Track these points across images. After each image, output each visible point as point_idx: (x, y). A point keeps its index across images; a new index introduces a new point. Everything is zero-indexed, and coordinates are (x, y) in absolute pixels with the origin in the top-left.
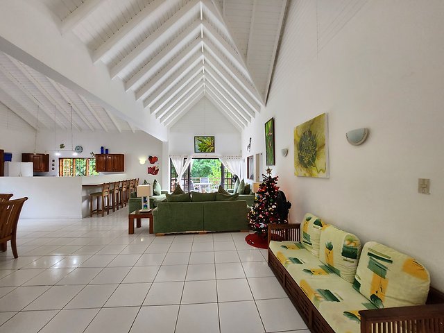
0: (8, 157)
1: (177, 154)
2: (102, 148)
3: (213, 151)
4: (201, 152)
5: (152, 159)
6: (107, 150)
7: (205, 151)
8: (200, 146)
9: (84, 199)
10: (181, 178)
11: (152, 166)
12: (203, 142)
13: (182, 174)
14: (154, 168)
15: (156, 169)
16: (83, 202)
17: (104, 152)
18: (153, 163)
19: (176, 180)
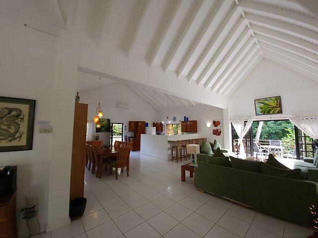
0: (147, 125)
1: (237, 119)
2: (185, 117)
3: (280, 112)
4: (264, 114)
5: (216, 124)
6: (187, 118)
7: (269, 113)
8: (262, 108)
9: (169, 149)
10: (242, 139)
11: (216, 128)
12: (265, 104)
13: (243, 135)
14: (217, 130)
15: (219, 131)
16: (168, 150)
17: (186, 119)
18: (217, 126)
19: (237, 141)
